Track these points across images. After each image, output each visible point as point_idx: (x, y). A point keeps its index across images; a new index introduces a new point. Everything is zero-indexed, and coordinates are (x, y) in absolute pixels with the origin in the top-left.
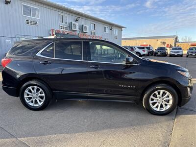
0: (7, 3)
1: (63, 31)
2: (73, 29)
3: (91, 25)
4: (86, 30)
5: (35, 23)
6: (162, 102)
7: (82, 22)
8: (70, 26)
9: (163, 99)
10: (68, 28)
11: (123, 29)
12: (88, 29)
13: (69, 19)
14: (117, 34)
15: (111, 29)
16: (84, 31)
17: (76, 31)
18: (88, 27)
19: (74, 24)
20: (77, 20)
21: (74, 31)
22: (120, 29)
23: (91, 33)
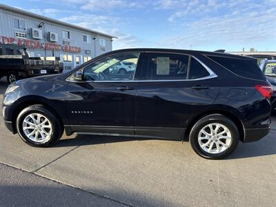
1: (19, 39)
2: (34, 37)
3: (64, 32)
4: (54, 38)
7: (48, 28)
8: (30, 33)
10: (28, 36)
11: (113, 39)
12: (56, 38)
13: (30, 24)
14: (104, 45)
15: (94, 39)
16: (51, 40)
17: (39, 39)
18: (56, 35)
19: (35, 31)
20: (40, 26)
21: (37, 38)
22: (110, 39)
23: (64, 42)
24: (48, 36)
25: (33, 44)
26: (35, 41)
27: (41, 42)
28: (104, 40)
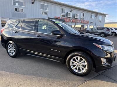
0: (33, 3)
1: (62, 18)
2: (68, 16)
3: (82, 13)
4: (77, 17)
5: (46, 13)
6: (80, 66)
7: (75, 12)
8: (67, 14)
9: (80, 64)
10: (66, 16)
11: (106, 16)
12: (78, 16)
13: (67, 10)
14: (101, 19)
15: (96, 16)
17: (70, 17)
18: (78, 15)
19: (69, 13)
20: (71, 11)
21: (69, 17)
22: (104, 16)
23: (81, 18)
24: (74, 16)
25: (67, 20)
26: (68, 18)
27: (71, 19)
28: (101, 17)
